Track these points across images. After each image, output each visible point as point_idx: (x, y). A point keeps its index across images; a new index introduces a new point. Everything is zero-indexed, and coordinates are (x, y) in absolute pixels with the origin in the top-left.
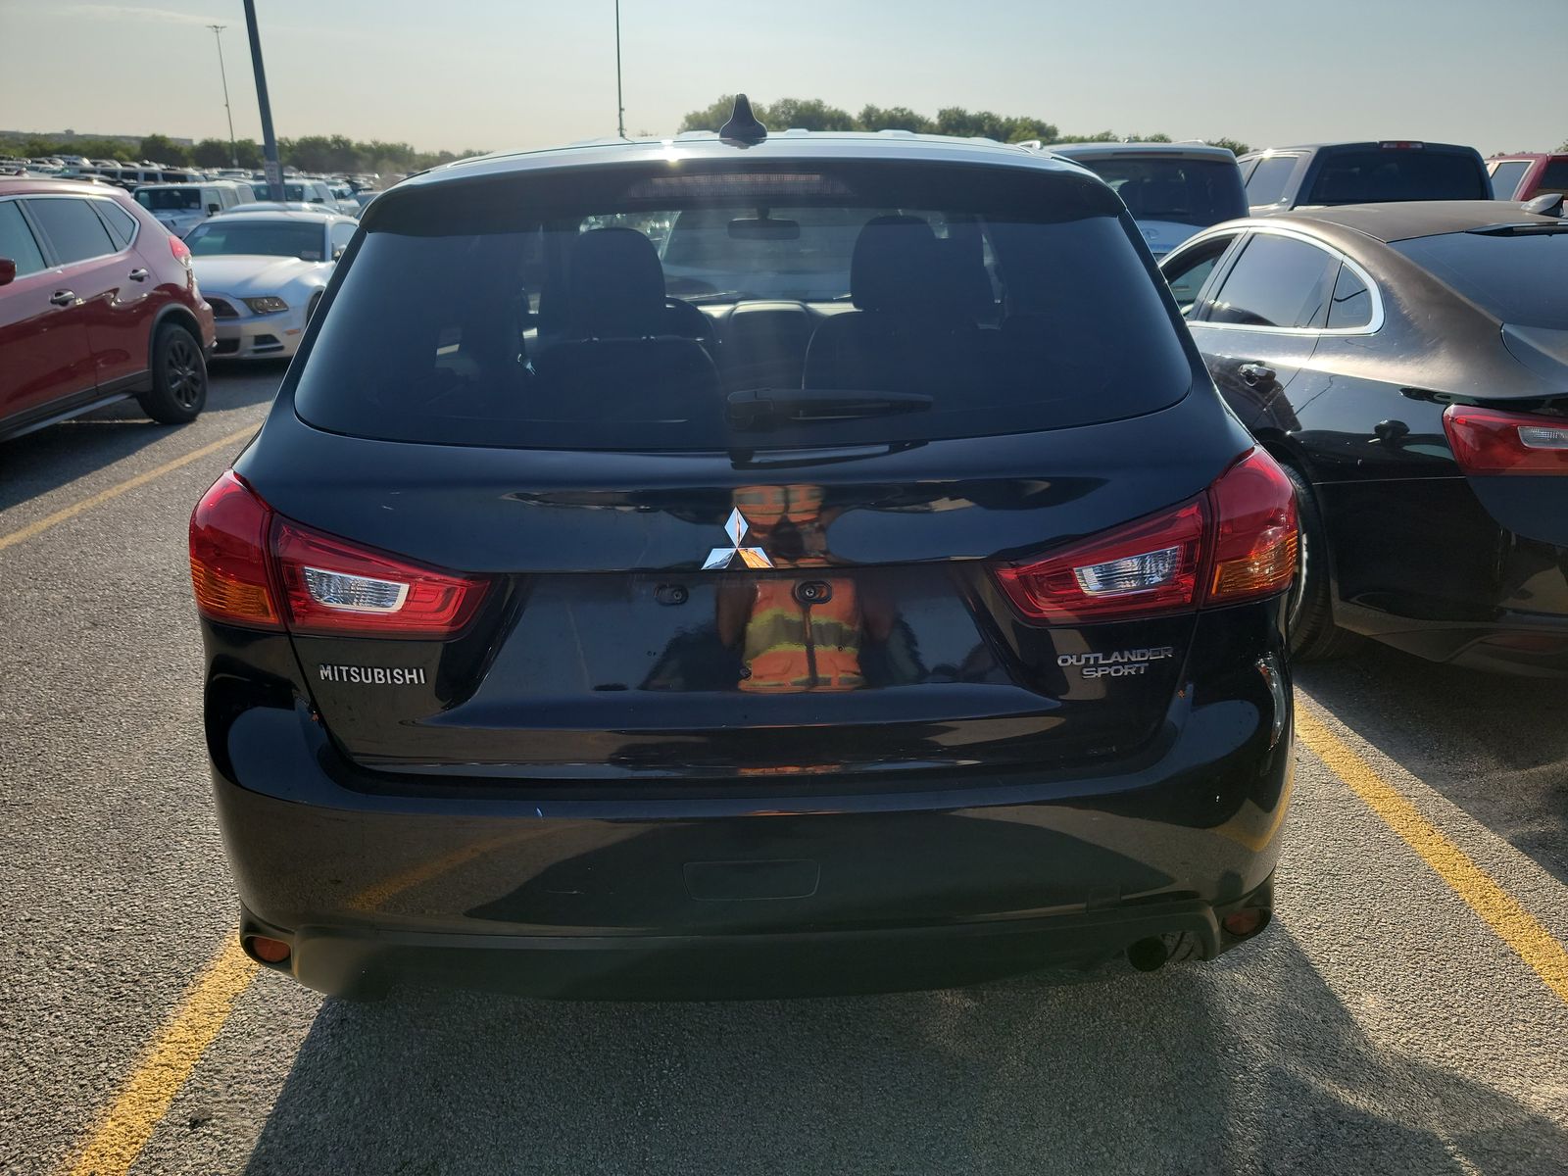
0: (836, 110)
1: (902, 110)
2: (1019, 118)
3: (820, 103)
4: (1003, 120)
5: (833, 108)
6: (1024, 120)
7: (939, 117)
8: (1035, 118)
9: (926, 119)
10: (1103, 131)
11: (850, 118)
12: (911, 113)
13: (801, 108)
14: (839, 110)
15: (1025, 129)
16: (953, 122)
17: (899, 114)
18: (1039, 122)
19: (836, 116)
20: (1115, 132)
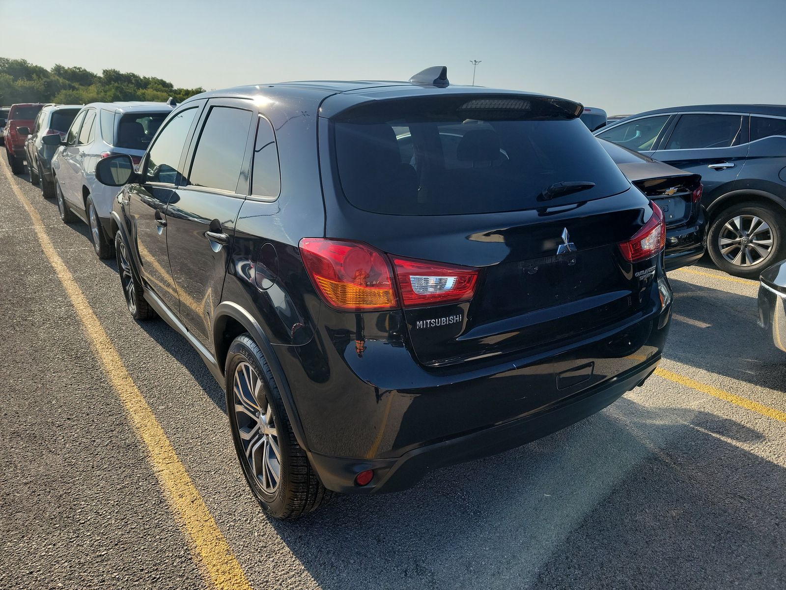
0: (36, 66)
1: (79, 69)
2: (150, 77)
3: (25, 62)
4: (142, 78)
5: (34, 65)
6: (153, 79)
7: (103, 74)
8: (159, 78)
9: (95, 74)
10: (198, 87)
11: (46, 71)
12: (85, 70)
13: (12, 63)
14: (39, 65)
15: (155, 83)
16: (113, 77)
17: (78, 71)
18: (162, 80)
19: (37, 69)
20: (204, 88)
